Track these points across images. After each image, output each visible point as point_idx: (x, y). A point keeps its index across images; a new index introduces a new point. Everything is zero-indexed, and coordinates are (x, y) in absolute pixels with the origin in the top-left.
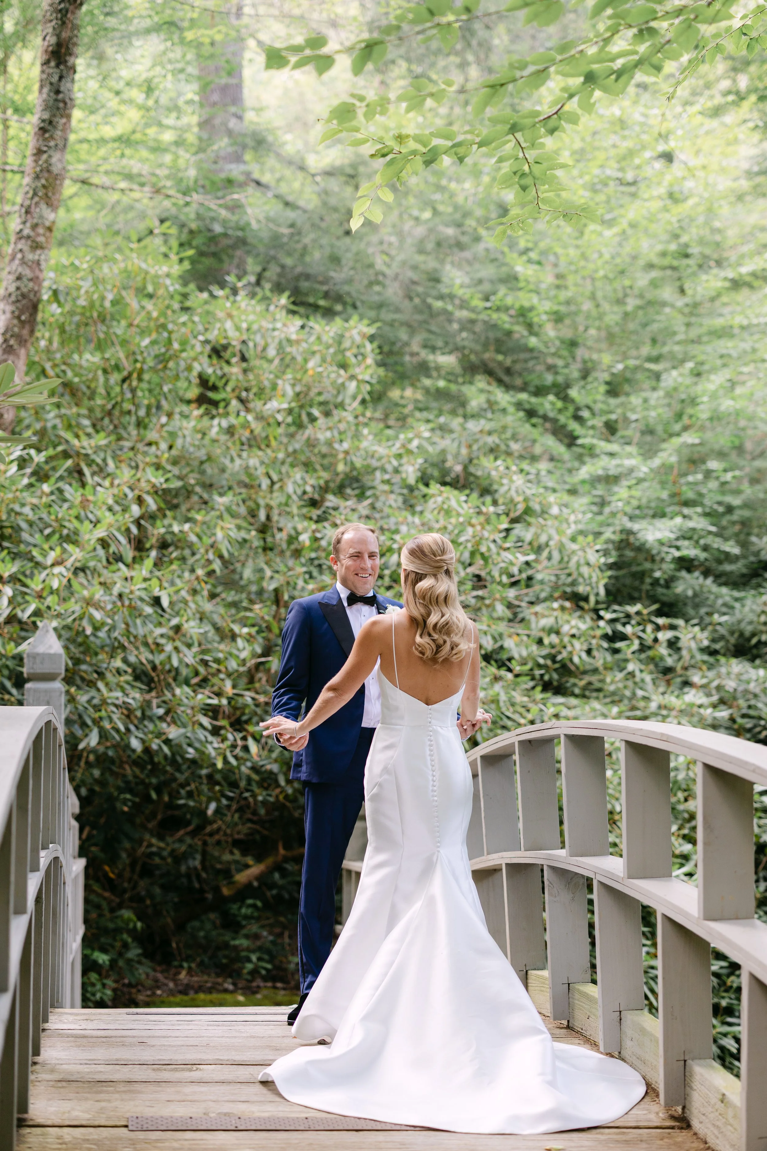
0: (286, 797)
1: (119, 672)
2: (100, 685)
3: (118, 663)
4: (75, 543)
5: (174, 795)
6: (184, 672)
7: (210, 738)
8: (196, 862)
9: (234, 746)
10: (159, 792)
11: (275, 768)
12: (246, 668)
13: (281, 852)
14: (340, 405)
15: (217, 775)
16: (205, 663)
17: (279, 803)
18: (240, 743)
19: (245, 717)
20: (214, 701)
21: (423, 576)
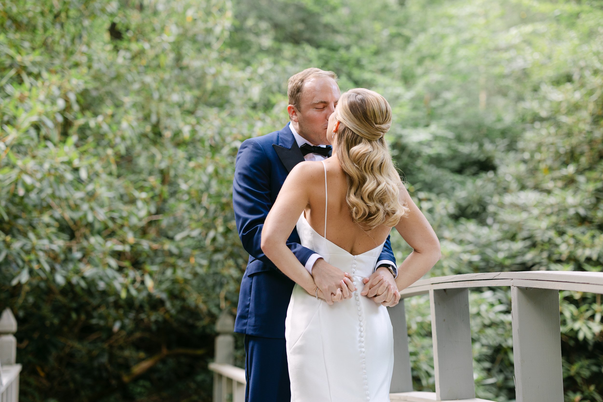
0: (171, 316)
1: (48, 226)
2: (31, 235)
3: (46, 218)
4: (13, 126)
5: (90, 316)
6: (97, 226)
7: (117, 275)
8: (104, 359)
9: (134, 281)
10: (78, 314)
11: (164, 296)
12: (143, 223)
13: (165, 351)
14: (208, 45)
15: (121, 303)
16: (113, 219)
17: (165, 321)
18: (139, 278)
19: (142, 259)
20: (120, 248)
21: (359, 138)
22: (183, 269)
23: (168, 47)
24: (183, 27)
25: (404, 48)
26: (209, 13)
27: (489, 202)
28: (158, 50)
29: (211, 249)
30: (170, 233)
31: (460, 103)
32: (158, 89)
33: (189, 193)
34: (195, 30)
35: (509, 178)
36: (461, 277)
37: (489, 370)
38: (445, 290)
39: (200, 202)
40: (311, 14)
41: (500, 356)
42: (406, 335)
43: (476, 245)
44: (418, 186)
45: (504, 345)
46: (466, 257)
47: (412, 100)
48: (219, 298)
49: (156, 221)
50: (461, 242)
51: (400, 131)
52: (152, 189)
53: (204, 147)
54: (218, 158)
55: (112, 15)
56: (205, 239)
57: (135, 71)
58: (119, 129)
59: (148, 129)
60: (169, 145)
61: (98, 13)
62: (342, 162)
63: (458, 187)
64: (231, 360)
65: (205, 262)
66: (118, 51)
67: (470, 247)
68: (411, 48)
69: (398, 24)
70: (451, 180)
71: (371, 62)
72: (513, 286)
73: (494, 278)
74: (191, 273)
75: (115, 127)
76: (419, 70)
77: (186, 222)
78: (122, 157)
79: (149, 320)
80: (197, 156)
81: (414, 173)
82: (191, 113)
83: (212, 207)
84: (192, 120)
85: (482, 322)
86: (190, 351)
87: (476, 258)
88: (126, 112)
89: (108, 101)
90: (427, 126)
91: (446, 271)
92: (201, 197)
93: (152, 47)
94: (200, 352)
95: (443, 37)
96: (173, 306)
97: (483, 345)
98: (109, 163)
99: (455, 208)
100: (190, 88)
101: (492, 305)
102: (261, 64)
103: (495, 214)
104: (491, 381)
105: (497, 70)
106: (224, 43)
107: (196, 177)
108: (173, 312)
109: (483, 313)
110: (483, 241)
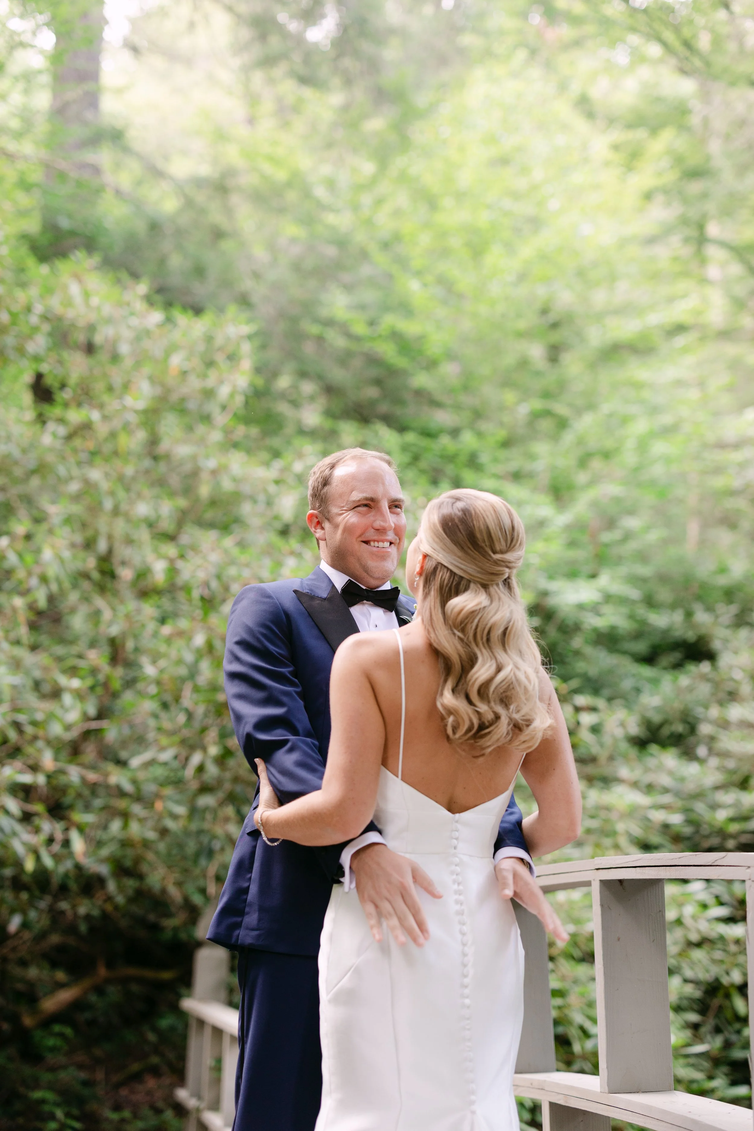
0: (116, 907)
7: (18, 828)
9: (51, 840)
11: (104, 870)
12: (73, 734)
13: (102, 972)
14: (206, 418)
15: (26, 879)
16: (17, 726)
17: (105, 916)
18: (59, 836)
19: (67, 800)
20: (27, 778)
21: (464, 583)
22: (142, 821)
23: (133, 418)
24: (163, 385)
25: (555, 437)
26: (210, 364)
27: (701, 716)
28: (116, 423)
29: (194, 785)
30: (123, 755)
31: (654, 536)
32: (112, 493)
33: (158, 683)
34: (185, 390)
35: (738, 675)
36: (652, 859)
37: (695, 1027)
38: (621, 881)
39: (177, 699)
40: (393, 372)
41: (716, 1002)
42: (547, 958)
43: (677, 794)
44: (574, 683)
45: (725, 981)
46: (659, 816)
47: (569, 528)
48: (205, 876)
49: (98, 731)
50: (649, 788)
51: (544, 584)
52: (94, 671)
53: (190, 600)
54: (214, 620)
55: (37, 359)
56: (184, 766)
57: (72, 460)
58: (37, 562)
59: (91, 563)
60: (128, 594)
61: (12, 355)
62: (431, 630)
63: (647, 688)
64: (223, 994)
65: (181, 810)
66: (44, 423)
67: (667, 799)
68: (568, 438)
69: (547, 395)
70: (634, 675)
71: (496, 460)
72: (750, 879)
73: (714, 862)
74: (155, 829)
75: (29, 559)
76: (582, 478)
77: (151, 735)
78: (40, 613)
79: (75, 914)
80: (175, 615)
81: (567, 660)
82: (171, 538)
83: (200, 710)
84: (171, 550)
85: (685, 936)
86: (149, 974)
87: (676, 819)
88: (51, 531)
89: (22, 512)
90: (593, 576)
91: (623, 841)
92: (180, 690)
93: (105, 418)
94: (166, 975)
95: (625, 420)
96: (121, 888)
97: (686, 981)
98: (15, 624)
99: (639, 725)
100: (172, 494)
101: (705, 906)
102: (300, 455)
103: (712, 739)
104: (700, 1048)
105: (719, 482)
106: (235, 415)
107: (173, 654)
108: (120, 900)
109: (688, 921)
110: (690, 787)
